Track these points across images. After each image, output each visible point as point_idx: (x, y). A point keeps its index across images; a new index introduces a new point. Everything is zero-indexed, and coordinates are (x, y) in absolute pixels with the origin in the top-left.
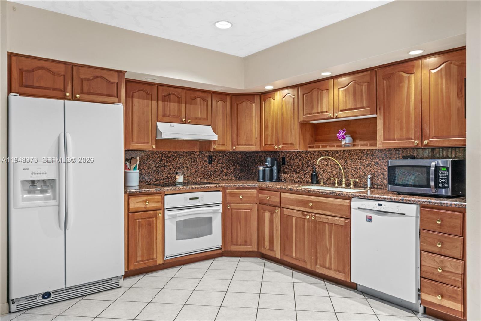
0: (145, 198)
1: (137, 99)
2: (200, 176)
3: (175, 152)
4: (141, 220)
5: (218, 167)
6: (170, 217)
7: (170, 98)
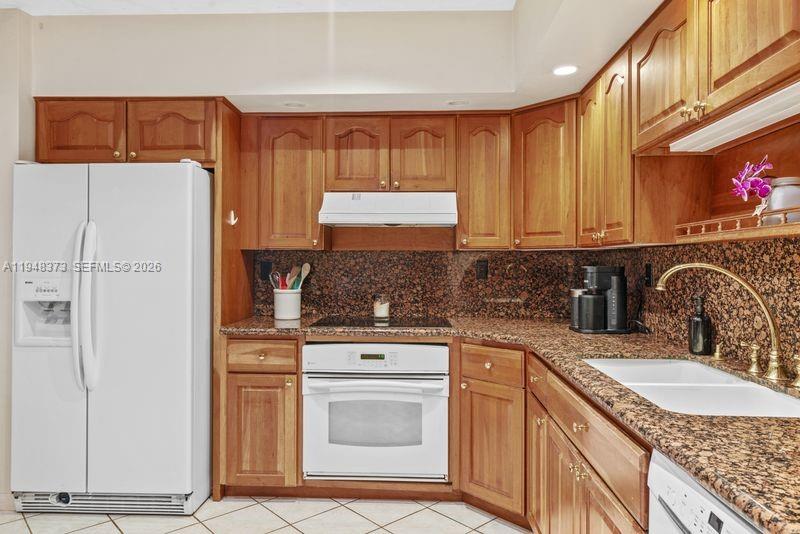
0: (259, 346)
1: (283, 151)
2: (456, 306)
3: (394, 253)
4: (250, 390)
5: (503, 287)
6: (314, 392)
7: (352, 139)
